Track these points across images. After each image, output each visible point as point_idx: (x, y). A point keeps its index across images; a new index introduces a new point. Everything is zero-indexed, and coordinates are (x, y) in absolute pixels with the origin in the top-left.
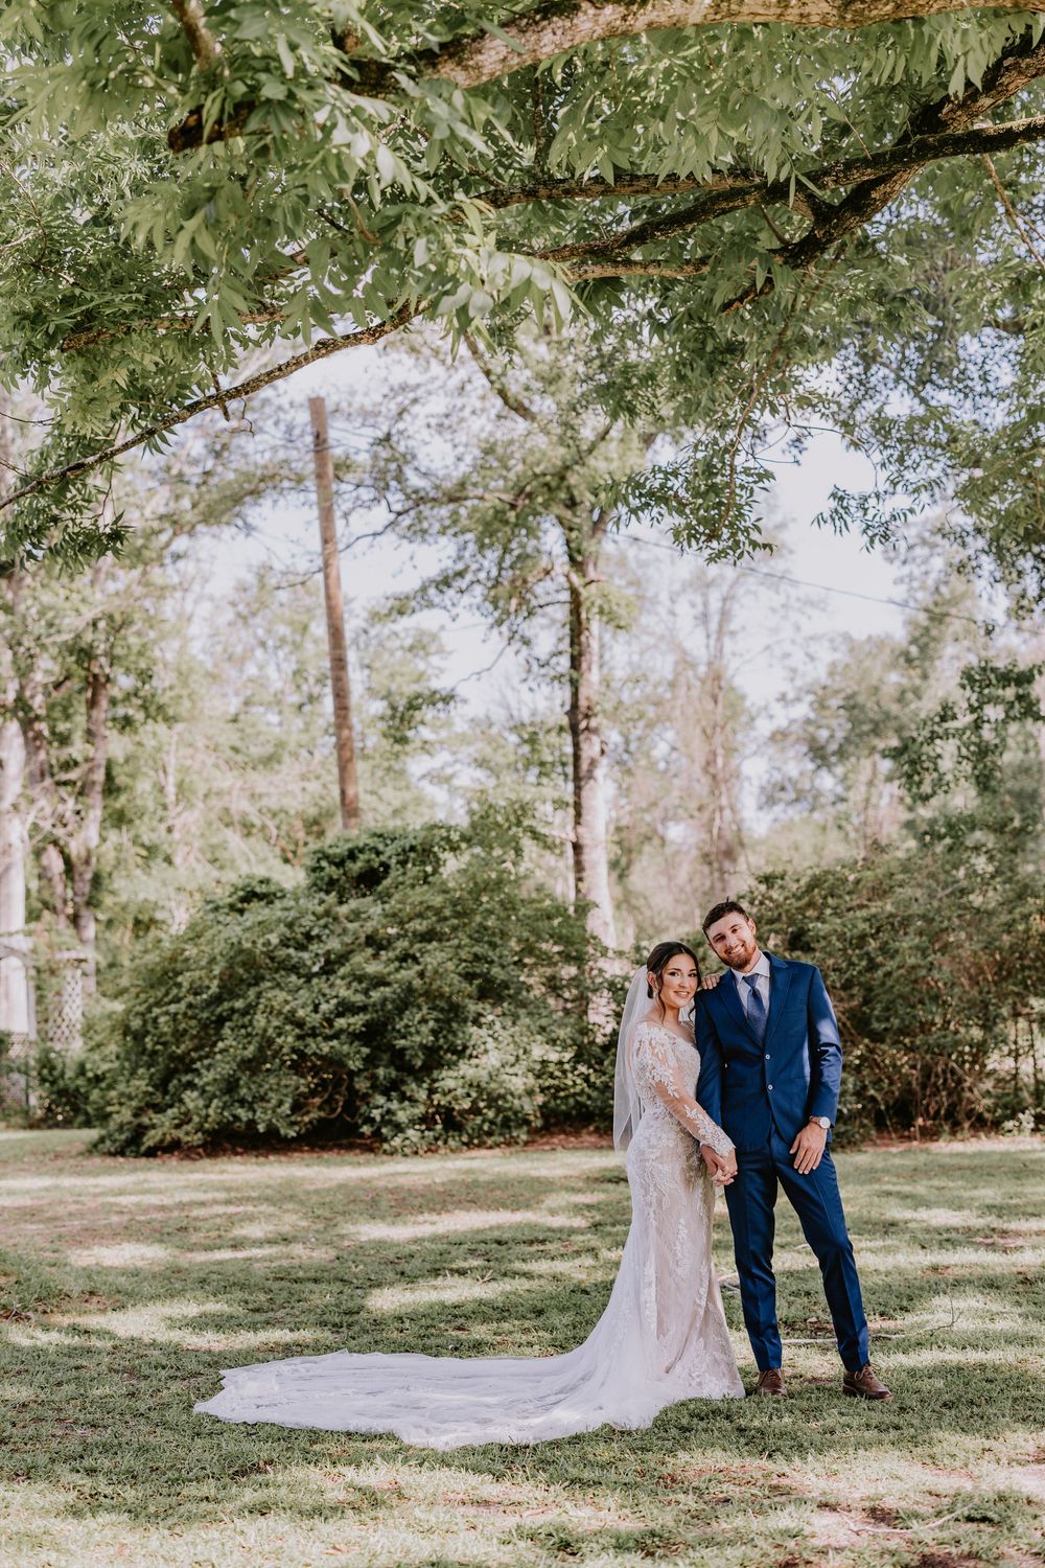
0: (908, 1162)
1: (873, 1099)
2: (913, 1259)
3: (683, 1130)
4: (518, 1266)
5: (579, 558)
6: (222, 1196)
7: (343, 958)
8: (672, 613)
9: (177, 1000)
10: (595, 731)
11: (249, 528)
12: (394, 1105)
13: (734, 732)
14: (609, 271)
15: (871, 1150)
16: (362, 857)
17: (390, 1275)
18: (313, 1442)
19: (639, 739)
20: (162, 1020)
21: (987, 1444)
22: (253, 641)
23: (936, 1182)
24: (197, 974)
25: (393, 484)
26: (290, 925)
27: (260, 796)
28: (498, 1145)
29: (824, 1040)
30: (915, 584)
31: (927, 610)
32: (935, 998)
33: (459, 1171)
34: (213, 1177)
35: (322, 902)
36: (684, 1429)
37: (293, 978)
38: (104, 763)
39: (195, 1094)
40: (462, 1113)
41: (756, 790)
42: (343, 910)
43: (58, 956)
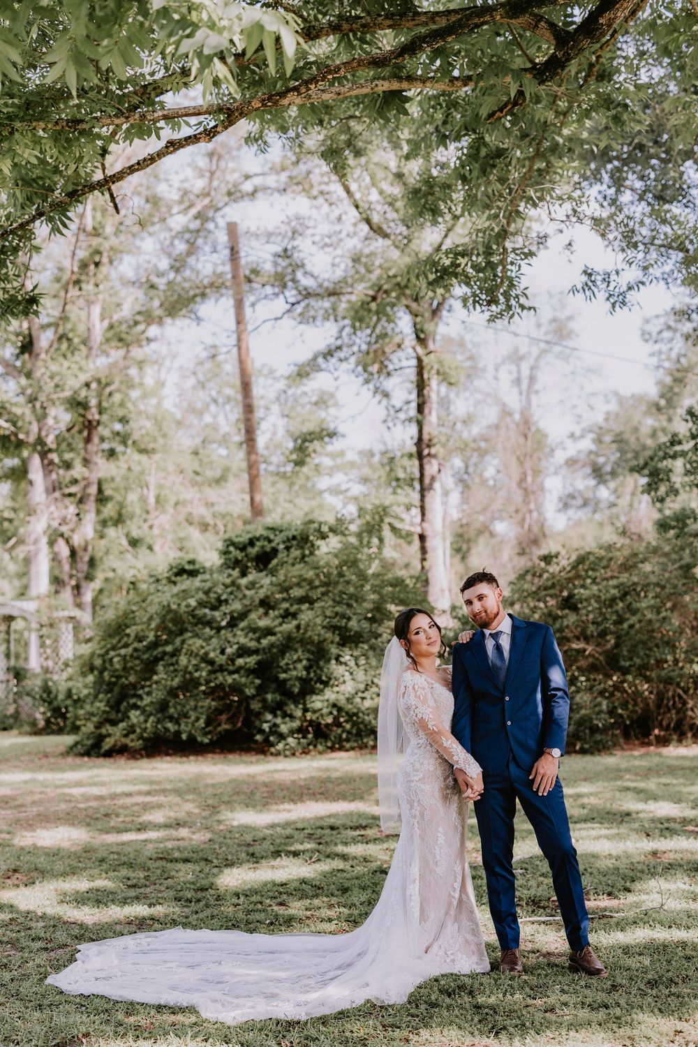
0: (643, 763)
1: (621, 716)
2: (639, 845)
3: (441, 757)
4: (340, 849)
5: (422, 336)
6: (144, 788)
7: (243, 615)
8: (496, 378)
9: (126, 646)
10: (434, 456)
11: (199, 320)
12: (279, 720)
13: (540, 459)
14: (395, 86)
15: (619, 753)
16: (258, 544)
17: (243, 856)
18: (128, 1014)
19: (475, 465)
20: (116, 660)
21: (680, 1025)
22: (208, 399)
23: (664, 780)
24: (139, 627)
25: (290, 284)
26: (207, 593)
27: (213, 504)
28: (353, 749)
29: (553, 685)
30: (663, 357)
31: (671, 375)
32: (667, 643)
33: (319, 769)
34: (145, 773)
35: (230, 575)
36: (433, 1005)
37: (207, 630)
38: (96, 481)
39: (138, 712)
40: (327, 725)
41: (555, 500)
42: (244, 581)
43: (55, 614)
